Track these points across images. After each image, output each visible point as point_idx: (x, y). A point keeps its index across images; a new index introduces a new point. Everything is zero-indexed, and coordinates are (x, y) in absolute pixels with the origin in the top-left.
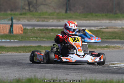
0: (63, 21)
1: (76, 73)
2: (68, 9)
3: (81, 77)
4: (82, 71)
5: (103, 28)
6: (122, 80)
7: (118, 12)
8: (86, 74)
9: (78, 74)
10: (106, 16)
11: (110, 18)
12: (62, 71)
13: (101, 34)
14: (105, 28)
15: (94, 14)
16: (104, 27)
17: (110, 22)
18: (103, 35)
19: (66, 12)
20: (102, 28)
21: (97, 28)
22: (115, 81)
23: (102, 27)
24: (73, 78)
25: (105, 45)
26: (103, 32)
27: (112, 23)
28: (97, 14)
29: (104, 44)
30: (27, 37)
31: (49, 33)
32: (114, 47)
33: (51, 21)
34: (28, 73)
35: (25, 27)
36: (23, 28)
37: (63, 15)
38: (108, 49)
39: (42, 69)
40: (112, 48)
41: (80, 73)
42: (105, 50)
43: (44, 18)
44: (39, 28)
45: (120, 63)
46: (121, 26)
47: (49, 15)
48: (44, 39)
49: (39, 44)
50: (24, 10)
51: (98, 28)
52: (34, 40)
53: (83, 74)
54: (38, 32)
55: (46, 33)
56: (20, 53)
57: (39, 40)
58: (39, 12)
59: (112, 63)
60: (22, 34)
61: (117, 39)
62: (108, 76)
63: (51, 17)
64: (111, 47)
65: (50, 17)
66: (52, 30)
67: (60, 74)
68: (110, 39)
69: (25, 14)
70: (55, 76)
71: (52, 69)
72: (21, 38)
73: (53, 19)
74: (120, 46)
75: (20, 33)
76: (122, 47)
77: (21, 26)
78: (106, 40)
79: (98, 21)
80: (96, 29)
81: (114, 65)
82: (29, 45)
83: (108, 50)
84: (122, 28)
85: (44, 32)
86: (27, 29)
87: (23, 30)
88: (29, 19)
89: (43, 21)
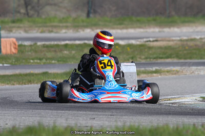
0: (83, 31)
1: (106, 115)
2: (92, 11)
3: (116, 121)
4: (117, 112)
5: (150, 41)
6: (183, 125)
7: (173, 13)
8: (124, 117)
9: (110, 117)
10: (155, 20)
11: (161, 24)
12: (84, 112)
13: (146, 50)
14: (153, 41)
15: (134, 18)
16: (151, 39)
17: (161, 30)
18: (150, 52)
19: (88, 16)
20: (148, 41)
21: (140, 40)
22: (171, 126)
23: (148, 39)
24: (102, 124)
25: (154, 69)
26: (150, 48)
27: (164, 32)
28: (139, 18)
29: (152, 68)
30: (24, 59)
31: (61, 51)
32: (168, 72)
33: (64, 31)
34: (27, 118)
35: (20, 43)
36: (17, 44)
37: (83, 21)
38: (158, 75)
39: (51, 111)
40: (166, 73)
41: (113, 115)
42: (154, 76)
43: (52, 26)
44: (43, 43)
45: (179, 97)
46: (179, 37)
47: (60, 21)
48: (53, 62)
49: (44, 70)
50: (18, 15)
51: (142, 40)
52: (37, 62)
53: (119, 117)
54: (43, 49)
55: (55, 51)
56: (14, 84)
57: (44, 63)
58: (43, 17)
59: (167, 97)
60: (15, 54)
61: (174, 58)
62: (161, 119)
63: (64, 24)
64: (164, 72)
65: (61, 25)
66: (66, 45)
67: (80, 118)
68: (162, 58)
69: (20, 21)
70: (73, 122)
71: (67, 110)
72: (14, 60)
73: (67, 27)
74: (178, 70)
75: (13, 53)
76: (181, 70)
77: (14, 40)
78: (154, 61)
79: (142, 30)
80: (138, 43)
81: (169, 102)
82: (28, 71)
83: (160, 77)
84: (181, 40)
85: (53, 49)
86: (25, 46)
87: (17, 47)
88: (27, 29)
89: (51, 32)
